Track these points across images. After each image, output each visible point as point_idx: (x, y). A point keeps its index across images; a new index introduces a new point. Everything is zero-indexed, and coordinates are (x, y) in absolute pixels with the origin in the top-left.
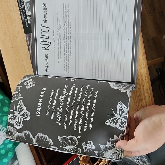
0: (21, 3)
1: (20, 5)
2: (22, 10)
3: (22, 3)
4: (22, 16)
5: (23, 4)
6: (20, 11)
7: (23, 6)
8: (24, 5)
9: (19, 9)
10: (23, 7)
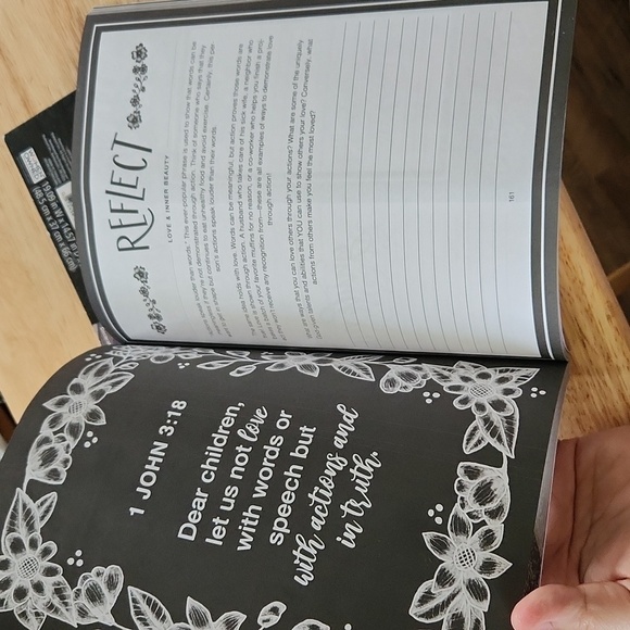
0: (47, 203)
1: (47, 211)
2: (61, 230)
3: (54, 205)
4: (66, 252)
5: (60, 205)
6: (52, 237)
7: (58, 213)
8: (63, 209)
9: (49, 229)
10: (60, 218)
